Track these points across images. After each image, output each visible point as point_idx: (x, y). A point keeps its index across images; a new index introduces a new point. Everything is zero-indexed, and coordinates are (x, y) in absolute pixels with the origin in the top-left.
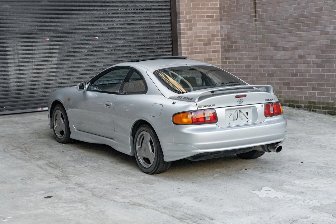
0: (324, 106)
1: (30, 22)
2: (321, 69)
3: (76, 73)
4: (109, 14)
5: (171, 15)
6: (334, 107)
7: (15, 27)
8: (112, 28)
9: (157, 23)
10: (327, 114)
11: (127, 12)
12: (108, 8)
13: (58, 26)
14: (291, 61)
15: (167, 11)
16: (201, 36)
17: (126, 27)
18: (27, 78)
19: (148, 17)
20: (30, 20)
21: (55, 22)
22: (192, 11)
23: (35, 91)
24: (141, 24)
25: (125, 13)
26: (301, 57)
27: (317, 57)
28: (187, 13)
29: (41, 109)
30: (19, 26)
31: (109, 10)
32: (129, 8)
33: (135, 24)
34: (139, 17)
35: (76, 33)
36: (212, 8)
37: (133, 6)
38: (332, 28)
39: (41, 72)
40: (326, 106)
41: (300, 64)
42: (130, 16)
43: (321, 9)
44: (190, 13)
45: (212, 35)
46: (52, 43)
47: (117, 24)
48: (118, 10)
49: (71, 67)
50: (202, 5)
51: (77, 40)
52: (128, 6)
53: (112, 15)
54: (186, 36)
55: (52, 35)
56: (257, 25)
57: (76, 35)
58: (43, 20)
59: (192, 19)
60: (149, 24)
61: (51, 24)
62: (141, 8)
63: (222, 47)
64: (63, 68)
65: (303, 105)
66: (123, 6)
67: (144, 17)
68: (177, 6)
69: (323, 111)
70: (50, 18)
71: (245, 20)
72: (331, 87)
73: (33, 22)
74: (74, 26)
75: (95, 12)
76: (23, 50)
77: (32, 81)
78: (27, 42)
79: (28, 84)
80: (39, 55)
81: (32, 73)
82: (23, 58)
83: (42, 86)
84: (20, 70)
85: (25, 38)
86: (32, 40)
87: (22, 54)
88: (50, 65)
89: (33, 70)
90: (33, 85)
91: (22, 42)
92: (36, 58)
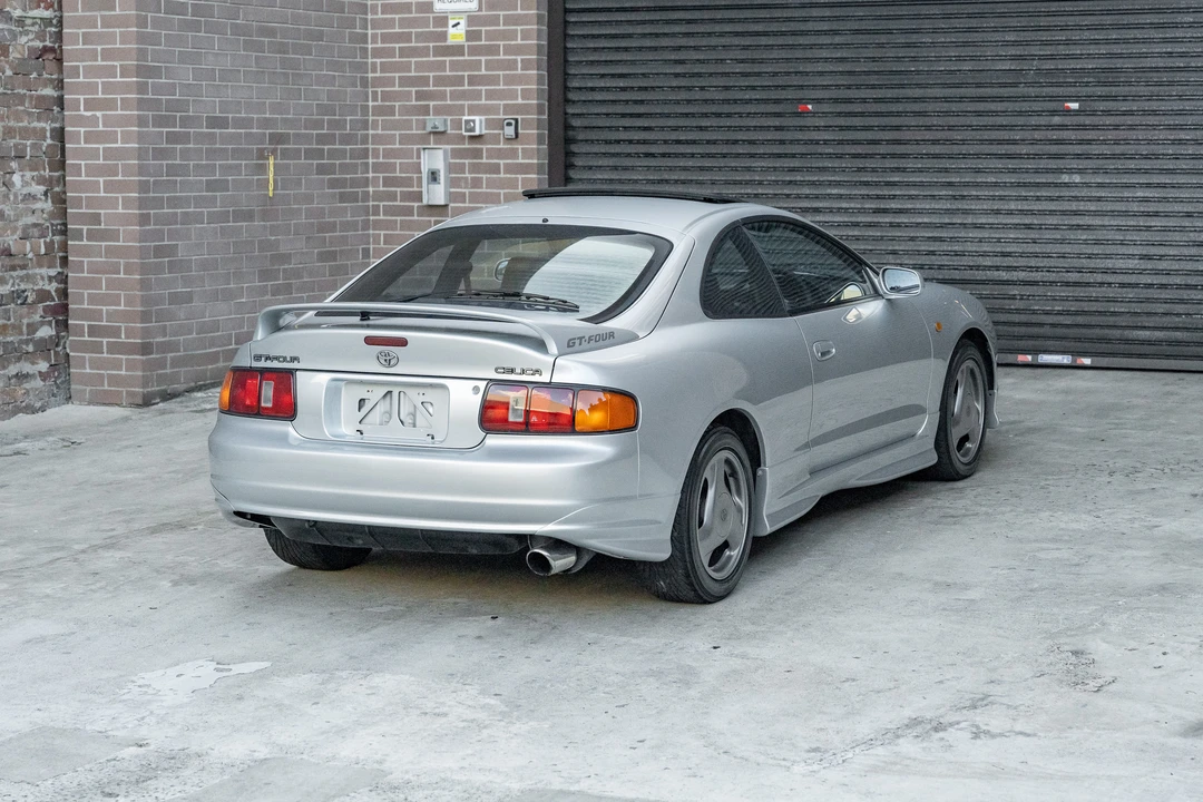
1: (1015, 43)
3: (1177, 237)
7: (959, 59)
13: (1120, 56)
18: (988, 240)
20: (1011, 37)
21: (1108, 42)
23: (1015, 291)
29: (1029, 358)
30: (973, 58)
39: (1040, 222)
46: (1088, 121)
49: (1156, 214)
55: (1093, 89)
58: (1062, 36)
61: (1093, 50)
64: (1125, 214)
70: (1090, 28)
73: (1028, 43)
74: (1182, 55)
76: (982, 141)
77: (1005, 255)
78: (996, 113)
79: (989, 264)
80: (1037, 161)
81: (1005, 227)
82: (978, 171)
83: (1037, 276)
84: (966, 212)
85: (994, 99)
86: (1017, 106)
87: (977, 156)
88: (1076, 198)
89: (1010, 213)
90: (1009, 268)
91: (979, 114)
92: (1027, 171)
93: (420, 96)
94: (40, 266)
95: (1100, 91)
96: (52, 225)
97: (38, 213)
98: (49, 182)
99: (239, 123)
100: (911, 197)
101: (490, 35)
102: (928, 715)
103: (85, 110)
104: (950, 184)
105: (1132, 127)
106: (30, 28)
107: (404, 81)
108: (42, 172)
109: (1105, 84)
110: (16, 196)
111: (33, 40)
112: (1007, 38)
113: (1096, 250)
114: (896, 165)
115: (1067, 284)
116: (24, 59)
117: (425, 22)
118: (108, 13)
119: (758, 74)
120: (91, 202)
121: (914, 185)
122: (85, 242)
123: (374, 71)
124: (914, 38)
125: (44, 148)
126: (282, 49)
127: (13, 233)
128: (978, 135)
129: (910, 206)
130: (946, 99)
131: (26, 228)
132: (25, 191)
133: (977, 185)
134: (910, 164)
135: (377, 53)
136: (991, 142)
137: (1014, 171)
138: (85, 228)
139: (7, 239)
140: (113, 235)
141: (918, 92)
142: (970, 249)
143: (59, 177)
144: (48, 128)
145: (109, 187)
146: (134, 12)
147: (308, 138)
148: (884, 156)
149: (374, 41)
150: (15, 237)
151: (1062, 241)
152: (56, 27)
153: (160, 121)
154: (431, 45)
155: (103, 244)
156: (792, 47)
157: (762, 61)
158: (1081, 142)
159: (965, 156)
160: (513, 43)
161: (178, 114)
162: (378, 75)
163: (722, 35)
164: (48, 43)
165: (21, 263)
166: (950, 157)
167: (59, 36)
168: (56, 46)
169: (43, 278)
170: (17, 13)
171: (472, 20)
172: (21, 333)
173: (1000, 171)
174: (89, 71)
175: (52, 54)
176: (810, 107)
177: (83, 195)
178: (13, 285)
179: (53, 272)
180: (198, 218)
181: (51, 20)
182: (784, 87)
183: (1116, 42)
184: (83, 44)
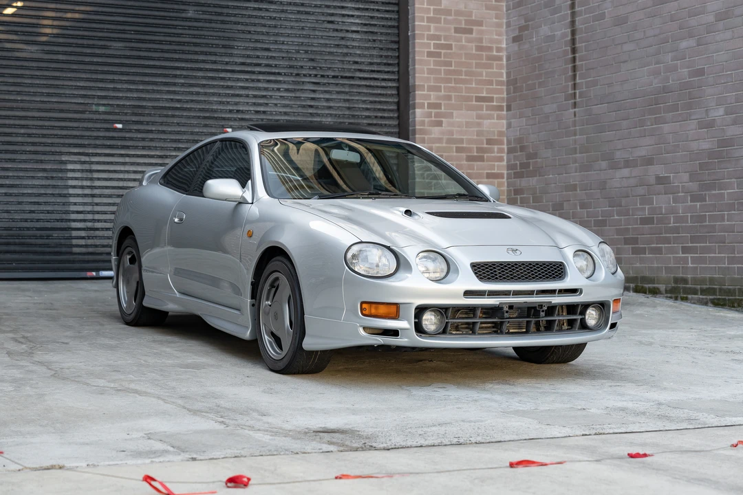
0: (705, 287)
1: (83, 88)
2: (698, 204)
4: (259, 81)
5: (398, 94)
6: (723, 289)
7: (49, 95)
8: (264, 112)
9: (367, 109)
10: (710, 304)
11: (299, 80)
12: (257, 69)
13: (144, 99)
14: (641, 190)
15: (390, 84)
16: (461, 141)
17: (295, 111)
19: (346, 93)
20: (82, 84)
21: (137, 91)
22: (443, 85)
23: (84, 234)
24: (330, 108)
25: (295, 83)
26: (661, 180)
27: (693, 177)
28: (431, 89)
29: (94, 274)
30: (56, 95)
31: (260, 73)
32: (304, 72)
33: (317, 107)
34: (326, 92)
35: (181, 117)
36: (491, 83)
37: (314, 68)
38: (721, 111)
39: (100, 193)
40: (708, 286)
41: (659, 194)
42: (305, 88)
43: (701, 72)
44: (438, 89)
45: (487, 139)
46: (128, 135)
47: (276, 105)
48: (279, 74)
50: (467, 74)
51: (184, 133)
52: (302, 67)
53: (266, 85)
54: (426, 137)
55: (130, 117)
56: (577, 115)
57: (183, 121)
58: (111, 86)
59: (443, 102)
60: (349, 108)
61: (129, 95)
62: (331, 73)
63: (510, 167)
65: (662, 287)
66: (291, 67)
67: (338, 93)
68: (411, 73)
69: (702, 299)
70: (127, 82)
71: (555, 106)
72: (719, 243)
73: (90, 88)
74: (179, 101)
75: (229, 75)
76: (64, 145)
77: (79, 212)
78: (73, 128)
79: (70, 218)
80: (99, 157)
81: (79, 196)
82: (61, 162)
83: (98, 225)
84: (54, 187)
85: (70, 120)
86: (85, 125)
87: (61, 153)
88: (122, 180)
89: (83, 187)
90: (81, 221)
91: (62, 128)
92: (92, 163)
95: (134, 118)
100: (20, 177)
104: (44, 170)
105: (152, 140)
109: (136, 114)
112: (78, 84)
114: (9, 158)
121: (21, 170)
128: (62, 141)
129: (18, 183)
130: (41, 119)
133: (62, 171)
134: (18, 157)
136: (69, 145)
137: (84, 162)
141: (23, 113)
142: (57, 209)
151: (114, 204)
158: (124, 147)
159: (53, 153)
173: (75, 162)
183: (142, 91)
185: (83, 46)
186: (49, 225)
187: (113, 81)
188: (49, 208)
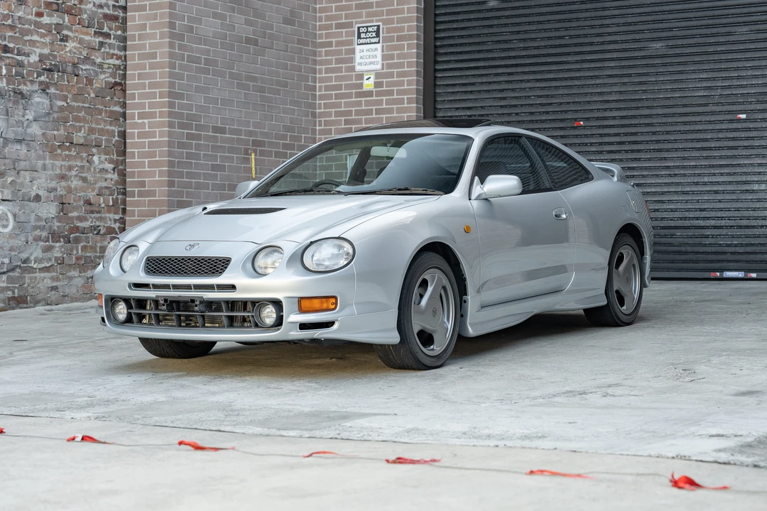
1: (707, 79)
7: (673, 90)
18: (691, 201)
20: (705, 76)
21: (763, 76)
23: (708, 232)
29: (718, 275)
30: (680, 89)
39: (723, 189)
46: (752, 125)
55: (755, 106)
58: (735, 74)
61: (754, 81)
70: (752, 68)
73: (714, 79)
76: (687, 140)
77: (702, 210)
78: (696, 123)
79: (692, 216)
80: (721, 151)
81: (702, 192)
82: (684, 158)
83: (723, 223)
84: (677, 184)
85: (693, 114)
86: (708, 118)
87: (684, 149)
88: (745, 174)
89: (705, 184)
90: (704, 218)
91: (685, 123)
92: (715, 157)
93: (347, 122)
94: (109, 212)
95: (759, 107)
96: (117, 188)
97: (109, 181)
98: (117, 163)
99: (233, 132)
100: (643, 176)
101: (388, 84)
102: (579, 390)
103: (138, 119)
104: (668, 167)
106: (107, 70)
107: (338, 114)
108: (112, 156)
109: (761, 102)
110: (95, 169)
111: (108, 77)
112: (702, 76)
113: (758, 205)
114: (634, 157)
115: (740, 227)
116: (102, 88)
117: (350, 78)
118: (152, 61)
119: (550, 104)
120: (140, 174)
121: (646, 168)
122: (136, 198)
123: (320, 108)
124: (644, 79)
125: (113, 142)
126: (262, 90)
127: (93, 191)
128: (684, 136)
129: (643, 182)
130: (665, 115)
131: (101, 188)
132: (101, 166)
133: (684, 167)
134: (643, 156)
135: (322, 97)
136: (692, 140)
137: (707, 158)
138: (136, 190)
139: (88, 194)
140: (152, 193)
141: (647, 112)
142: (680, 207)
143: (122, 160)
144: (116, 130)
145: (151, 164)
146: (167, 60)
147: (277, 145)
148: (627, 151)
149: (320, 90)
150: (94, 193)
151: (737, 200)
152: (123, 71)
153: (182, 126)
154: (354, 91)
155: (147, 199)
156: (570, 87)
157: (552, 96)
158: (748, 138)
159: (677, 150)
160: (402, 88)
161: (194, 123)
162: (322, 110)
163: (529, 81)
164: (117, 80)
165: (97, 209)
166: (668, 150)
167: (124, 76)
168: (123, 82)
169: (110, 220)
170: (99, 60)
171: (378, 75)
172: (96, 252)
173: (698, 158)
174: (142, 96)
175: (119, 86)
176: (582, 123)
177: (136, 170)
178: (92, 222)
179: (117, 217)
180: (206, 186)
181: (120, 66)
182: (566, 112)
184: (138, 80)
185: (707, 36)
186: (672, 224)
187: (737, 69)
188: (672, 206)
